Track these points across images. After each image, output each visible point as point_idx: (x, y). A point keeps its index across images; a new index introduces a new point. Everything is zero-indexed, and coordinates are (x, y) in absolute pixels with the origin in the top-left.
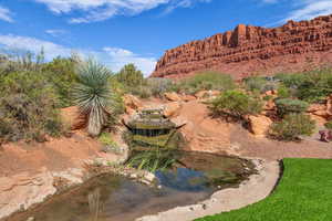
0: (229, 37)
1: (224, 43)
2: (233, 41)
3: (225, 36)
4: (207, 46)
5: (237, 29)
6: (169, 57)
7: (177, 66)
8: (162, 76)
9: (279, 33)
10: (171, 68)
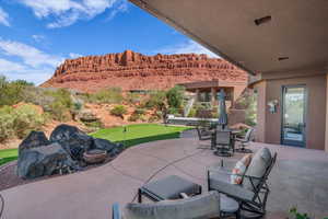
0: (120, 57)
1: (116, 62)
2: (123, 61)
3: (117, 56)
4: (103, 62)
5: (125, 53)
6: (69, 66)
7: (77, 75)
8: (62, 82)
9: (152, 60)
10: (71, 76)
